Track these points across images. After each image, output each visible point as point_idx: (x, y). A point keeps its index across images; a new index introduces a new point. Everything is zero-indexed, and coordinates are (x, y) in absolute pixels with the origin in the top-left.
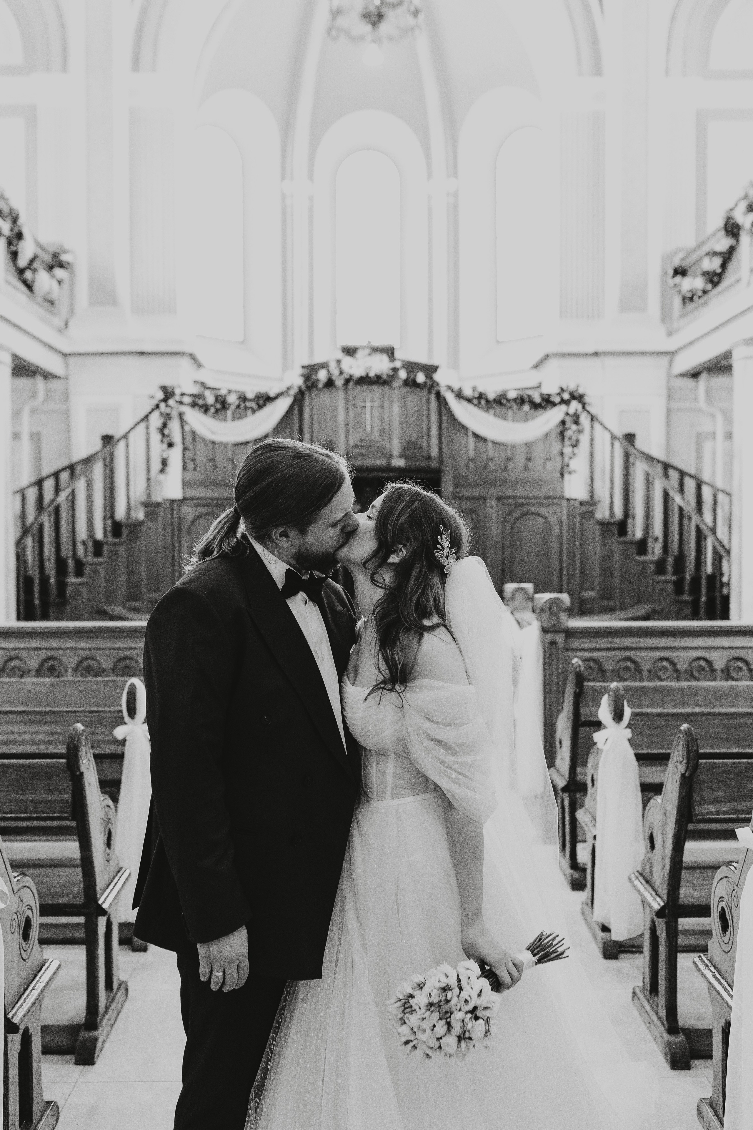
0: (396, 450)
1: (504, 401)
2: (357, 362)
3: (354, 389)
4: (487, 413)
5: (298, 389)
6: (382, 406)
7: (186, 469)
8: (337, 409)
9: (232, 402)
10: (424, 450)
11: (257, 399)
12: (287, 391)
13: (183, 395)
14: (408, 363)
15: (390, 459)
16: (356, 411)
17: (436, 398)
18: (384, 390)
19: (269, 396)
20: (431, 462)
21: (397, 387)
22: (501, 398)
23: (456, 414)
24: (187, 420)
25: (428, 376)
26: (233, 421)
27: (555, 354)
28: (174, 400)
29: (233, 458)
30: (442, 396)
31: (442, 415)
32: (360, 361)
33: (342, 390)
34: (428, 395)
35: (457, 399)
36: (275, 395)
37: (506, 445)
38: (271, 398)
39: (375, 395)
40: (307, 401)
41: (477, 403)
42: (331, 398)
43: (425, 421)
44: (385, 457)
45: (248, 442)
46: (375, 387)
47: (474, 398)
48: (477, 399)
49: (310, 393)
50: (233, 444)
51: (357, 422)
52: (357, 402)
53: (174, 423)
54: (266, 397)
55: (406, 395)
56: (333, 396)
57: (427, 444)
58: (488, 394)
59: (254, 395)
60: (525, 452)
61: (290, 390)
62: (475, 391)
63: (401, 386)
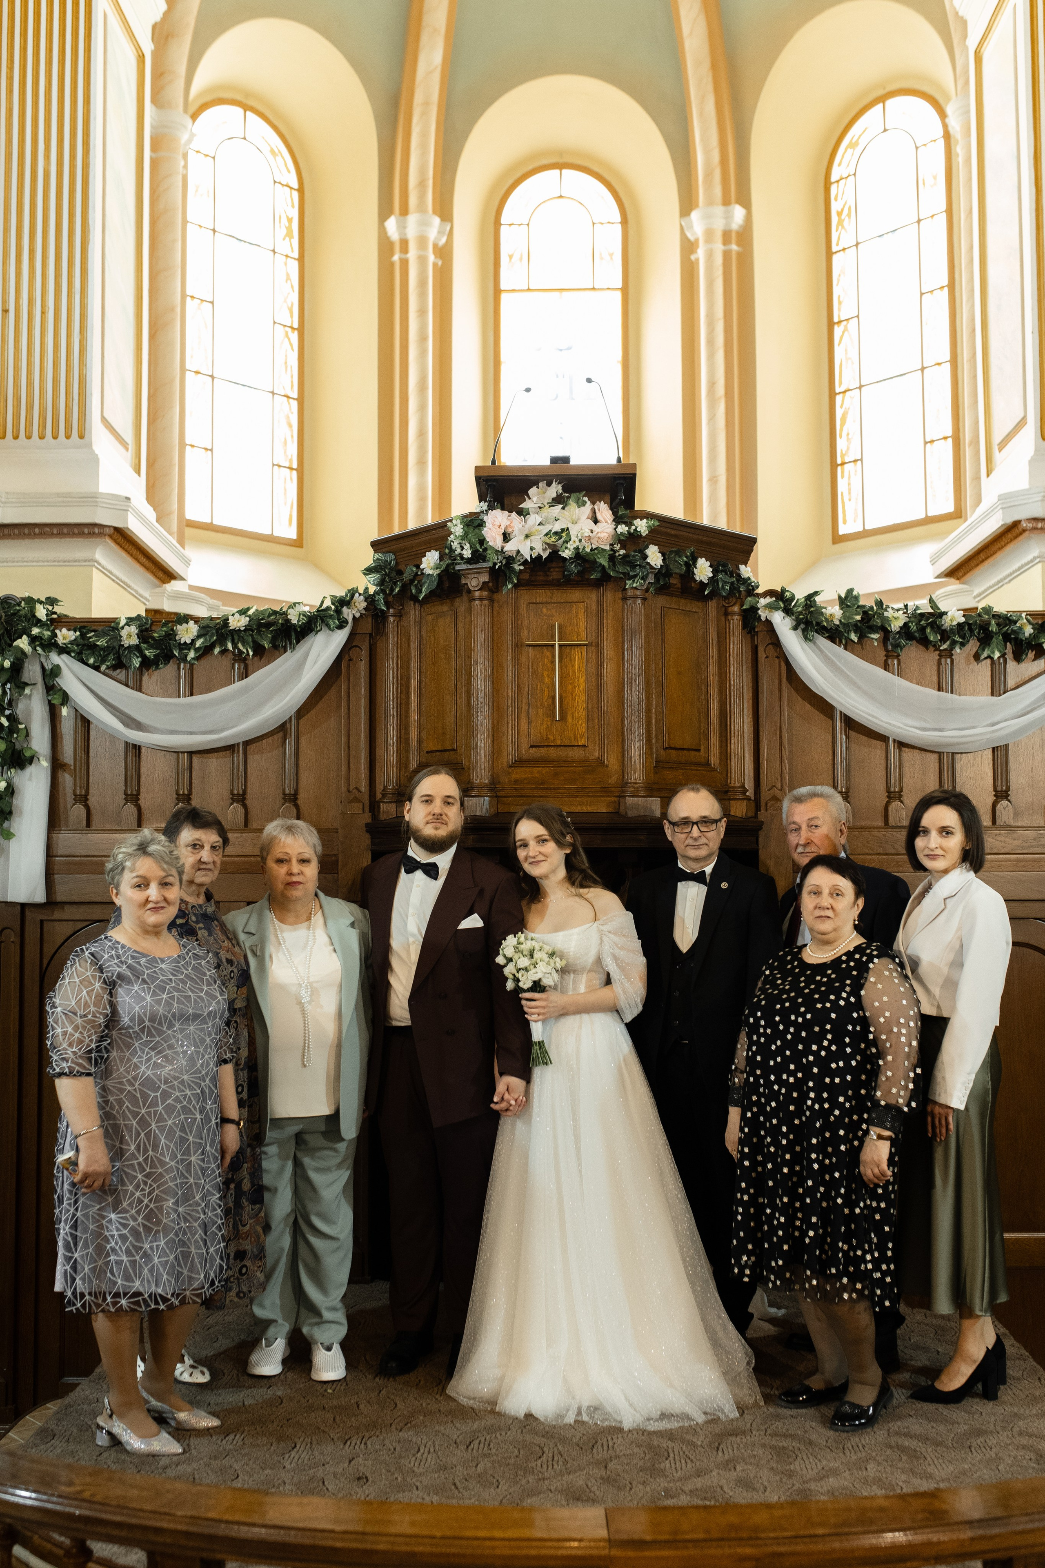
0: (637, 772)
1: (932, 637)
2: (525, 522)
3: (517, 599)
4: (885, 670)
5: (364, 604)
6: (596, 645)
7: (62, 823)
8: (470, 657)
9: (189, 641)
10: (714, 770)
11: (259, 632)
12: (338, 612)
13: (56, 621)
14: (667, 525)
15: (620, 797)
16: (523, 660)
17: (744, 627)
18: (600, 603)
19: (289, 621)
20: (732, 802)
21: (638, 593)
22: (923, 622)
23: (802, 669)
24: (65, 689)
25: (724, 565)
26: (192, 695)
27: (1036, 520)
28: (28, 637)
29: (190, 793)
30: (763, 619)
31: (760, 674)
32: (533, 519)
33: (485, 602)
34: (723, 618)
35: (799, 631)
36: (304, 620)
37: (940, 753)
38: (295, 630)
39: (577, 616)
40: (392, 638)
41: (856, 640)
42: (456, 624)
43: (713, 691)
44: (606, 790)
45: (231, 748)
46: (576, 594)
47: (847, 626)
48: (857, 628)
49: (399, 615)
50: (191, 753)
51: (526, 690)
52: (525, 634)
53: (30, 697)
54: (282, 624)
55: (663, 616)
56: (460, 619)
57: (721, 753)
58: (886, 614)
59: (248, 619)
60: (990, 774)
61: (345, 609)
62: (848, 606)
63: (647, 590)
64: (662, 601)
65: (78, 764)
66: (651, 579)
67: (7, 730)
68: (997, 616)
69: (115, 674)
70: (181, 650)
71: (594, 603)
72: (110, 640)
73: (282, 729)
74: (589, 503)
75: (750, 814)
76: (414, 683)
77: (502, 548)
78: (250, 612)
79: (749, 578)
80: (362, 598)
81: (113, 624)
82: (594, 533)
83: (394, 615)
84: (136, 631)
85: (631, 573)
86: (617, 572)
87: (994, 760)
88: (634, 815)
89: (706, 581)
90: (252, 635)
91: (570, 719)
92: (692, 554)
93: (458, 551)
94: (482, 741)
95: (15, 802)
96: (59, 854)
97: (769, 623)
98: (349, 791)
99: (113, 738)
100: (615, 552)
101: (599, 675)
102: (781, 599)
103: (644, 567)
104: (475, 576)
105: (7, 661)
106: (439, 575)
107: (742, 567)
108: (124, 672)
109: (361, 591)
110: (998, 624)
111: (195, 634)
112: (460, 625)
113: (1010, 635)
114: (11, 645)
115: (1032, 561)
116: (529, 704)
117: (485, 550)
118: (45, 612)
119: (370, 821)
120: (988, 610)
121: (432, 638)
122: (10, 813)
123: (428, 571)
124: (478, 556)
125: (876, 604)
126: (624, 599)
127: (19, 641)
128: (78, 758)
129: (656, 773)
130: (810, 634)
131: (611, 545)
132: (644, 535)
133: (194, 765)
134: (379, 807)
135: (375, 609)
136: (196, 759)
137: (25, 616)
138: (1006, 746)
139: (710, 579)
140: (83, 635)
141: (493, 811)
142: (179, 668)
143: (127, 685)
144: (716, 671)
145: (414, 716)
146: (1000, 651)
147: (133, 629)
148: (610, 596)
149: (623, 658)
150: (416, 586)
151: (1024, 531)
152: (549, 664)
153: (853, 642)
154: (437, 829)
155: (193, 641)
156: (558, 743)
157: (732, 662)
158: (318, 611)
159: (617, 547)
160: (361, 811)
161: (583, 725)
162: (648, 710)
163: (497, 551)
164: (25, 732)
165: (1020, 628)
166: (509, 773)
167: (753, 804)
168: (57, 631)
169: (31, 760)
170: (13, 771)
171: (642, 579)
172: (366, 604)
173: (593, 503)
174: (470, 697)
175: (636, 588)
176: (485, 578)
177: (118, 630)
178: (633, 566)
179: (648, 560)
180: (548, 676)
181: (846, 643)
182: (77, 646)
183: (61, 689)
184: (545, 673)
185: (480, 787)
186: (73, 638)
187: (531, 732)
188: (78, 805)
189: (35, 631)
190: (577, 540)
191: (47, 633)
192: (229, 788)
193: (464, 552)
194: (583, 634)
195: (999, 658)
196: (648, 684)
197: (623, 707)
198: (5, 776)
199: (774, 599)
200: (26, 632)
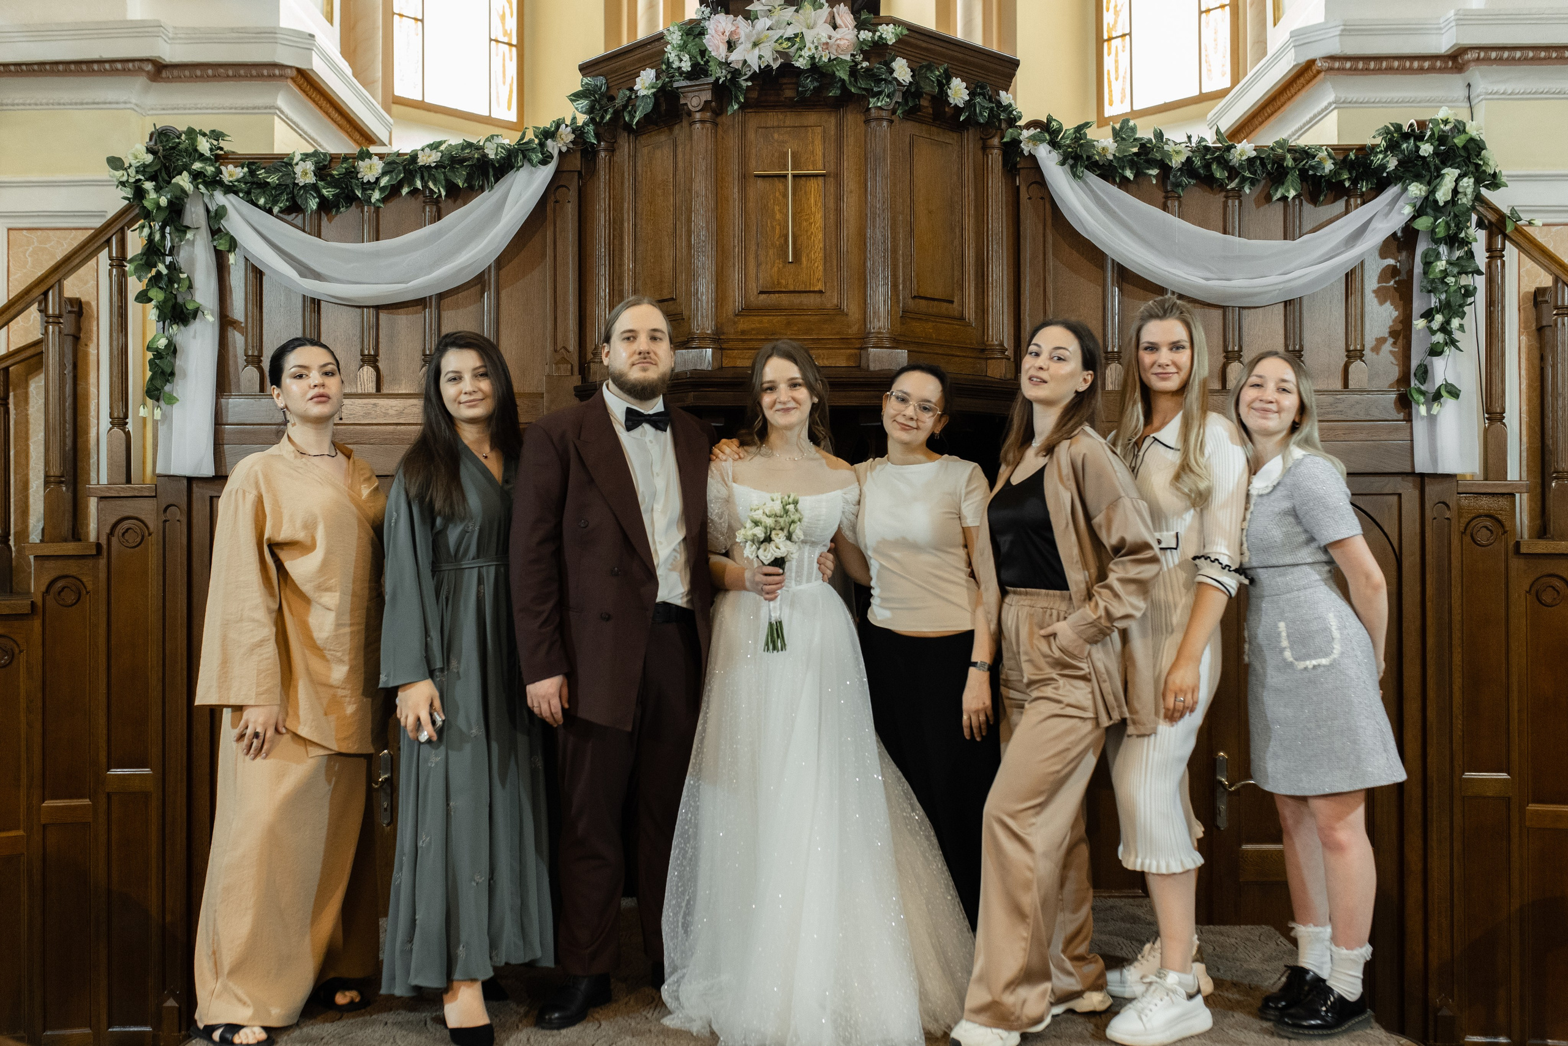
0: (881, 320)
1: (1219, 173)
2: (753, 26)
3: (744, 124)
4: (1164, 210)
5: (572, 137)
6: (834, 177)
7: (233, 387)
8: (690, 190)
9: (372, 180)
10: (969, 325)
11: (452, 168)
12: (542, 145)
13: (220, 158)
14: (917, 36)
15: (861, 349)
16: (752, 193)
17: (1005, 164)
18: (840, 127)
19: (485, 156)
20: (989, 361)
21: (884, 114)
22: (1208, 157)
23: (1069, 209)
24: (232, 234)
25: (983, 87)
26: (377, 239)
27: (1333, 58)
28: (190, 173)
29: (377, 354)
30: (1026, 153)
31: (1022, 217)
32: (763, 23)
33: (708, 125)
34: (980, 153)
35: (1067, 167)
36: (503, 153)
37: (1224, 308)
38: (493, 165)
39: (813, 142)
40: (603, 175)
41: (1131, 177)
42: (675, 156)
43: (970, 235)
44: (845, 341)
45: (421, 303)
46: (812, 118)
47: (1124, 161)
48: (1133, 162)
49: (612, 150)
50: (378, 308)
51: (755, 228)
52: (753, 163)
53: (192, 243)
54: (478, 159)
55: (911, 145)
56: (680, 149)
57: (976, 307)
58: (1166, 147)
59: (439, 154)
60: (1282, 332)
61: (549, 142)
62: (1123, 139)
63: (894, 112)
64: (910, 128)
65: (250, 320)
66: (898, 98)
67: (166, 279)
68: (1292, 150)
69: (290, 218)
70: (364, 190)
71: (833, 128)
72: (282, 176)
73: (480, 281)
74: (826, 5)
75: (1008, 376)
76: (628, 226)
77: (726, 59)
78: (442, 148)
79: (1010, 105)
80: (569, 129)
81: (285, 160)
82: (833, 40)
83: (605, 150)
84: (313, 168)
85: (875, 89)
86: (860, 88)
87: (1285, 316)
88: (877, 369)
89: (962, 106)
90: (444, 173)
91: (804, 260)
92: (946, 71)
93: (676, 65)
94: (705, 288)
95: (178, 362)
96: (229, 422)
97: (1032, 158)
98: (556, 351)
99: (288, 290)
100: (857, 64)
101: (838, 211)
102: (1047, 130)
103: (890, 82)
104: (696, 94)
105: (163, 197)
106: (654, 94)
107: (1002, 93)
108: (301, 216)
109: (568, 122)
110: (1294, 159)
111: (380, 171)
112: (680, 156)
113: (1307, 171)
114: (169, 182)
115: (1326, 108)
116: (758, 244)
117: (707, 62)
118: (208, 146)
119: (579, 383)
120: (1281, 144)
121: (649, 173)
122: (172, 374)
123: (642, 92)
124: (698, 71)
125: (1155, 136)
126: (867, 122)
127: (178, 177)
128: (250, 314)
129: (902, 324)
130: (1080, 169)
131: (852, 55)
132: (890, 43)
133: (381, 322)
134: (589, 368)
135: (585, 142)
136: (383, 316)
137: (186, 150)
138: (1300, 298)
139: (967, 103)
140: (252, 173)
141: (716, 366)
142: (362, 212)
143: (304, 231)
144: (972, 212)
145: (628, 264)
146: (1296, 190)
147: (309, 166)
148: (852, 119)
149: (866, 190)
150: (629, 112)
151: (1319, 72)
152: (780, 197)
153: (1128, 179)
154: (645, 370)
155: (378, 179)
156: (792, 288)
157: (990, 203)
158: (518, 143)
159: (859, 58)
160: (569, 373)
161: (819, 266)
162: (894, 251)
163: (720, 64)
164: (187, 283)
165: (1320, 163)
166: (735, 323)
167: (1013, 365)
168: (223, 168)
169: (195, 314)
170: (175, 327)
171: (888, 96)
172: (573, 136)
173: (832, 6)
174: (691, 236)
175: (880, 108)
176: (707, 96)
177: (291, 165)
178: (878, 81)
179: (895, 75)
180: (780, 211)
181: (1120, 181)
182: (246, 183)
183: (227, 233)
184: (777, 208)
185: (702, 338)
186: (241, 175)
187: (761, 275)
188: (250, 367)
189: (197, 166)
190: (812, 47)
191: (210, 170)
192: (420, 348)
193: (683, 64)
194: (820, 164)
195: (1294, 198)
196: (894, 220)
197: (865, 244)
198: (166, 333)
199: (1039, 130)
200: (186, 167)
